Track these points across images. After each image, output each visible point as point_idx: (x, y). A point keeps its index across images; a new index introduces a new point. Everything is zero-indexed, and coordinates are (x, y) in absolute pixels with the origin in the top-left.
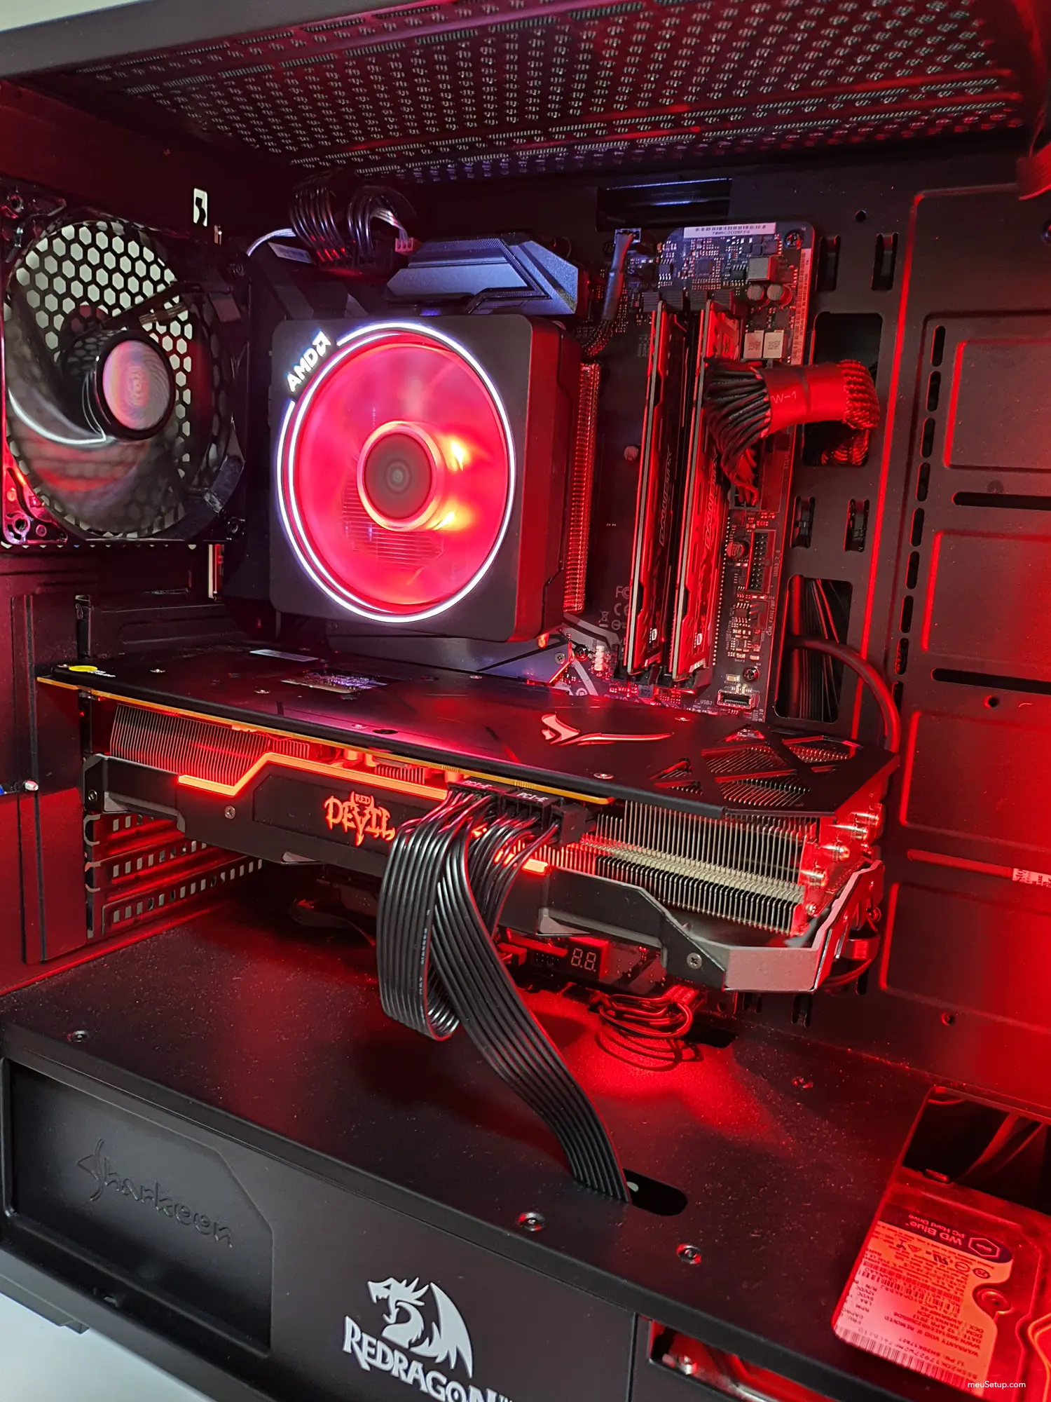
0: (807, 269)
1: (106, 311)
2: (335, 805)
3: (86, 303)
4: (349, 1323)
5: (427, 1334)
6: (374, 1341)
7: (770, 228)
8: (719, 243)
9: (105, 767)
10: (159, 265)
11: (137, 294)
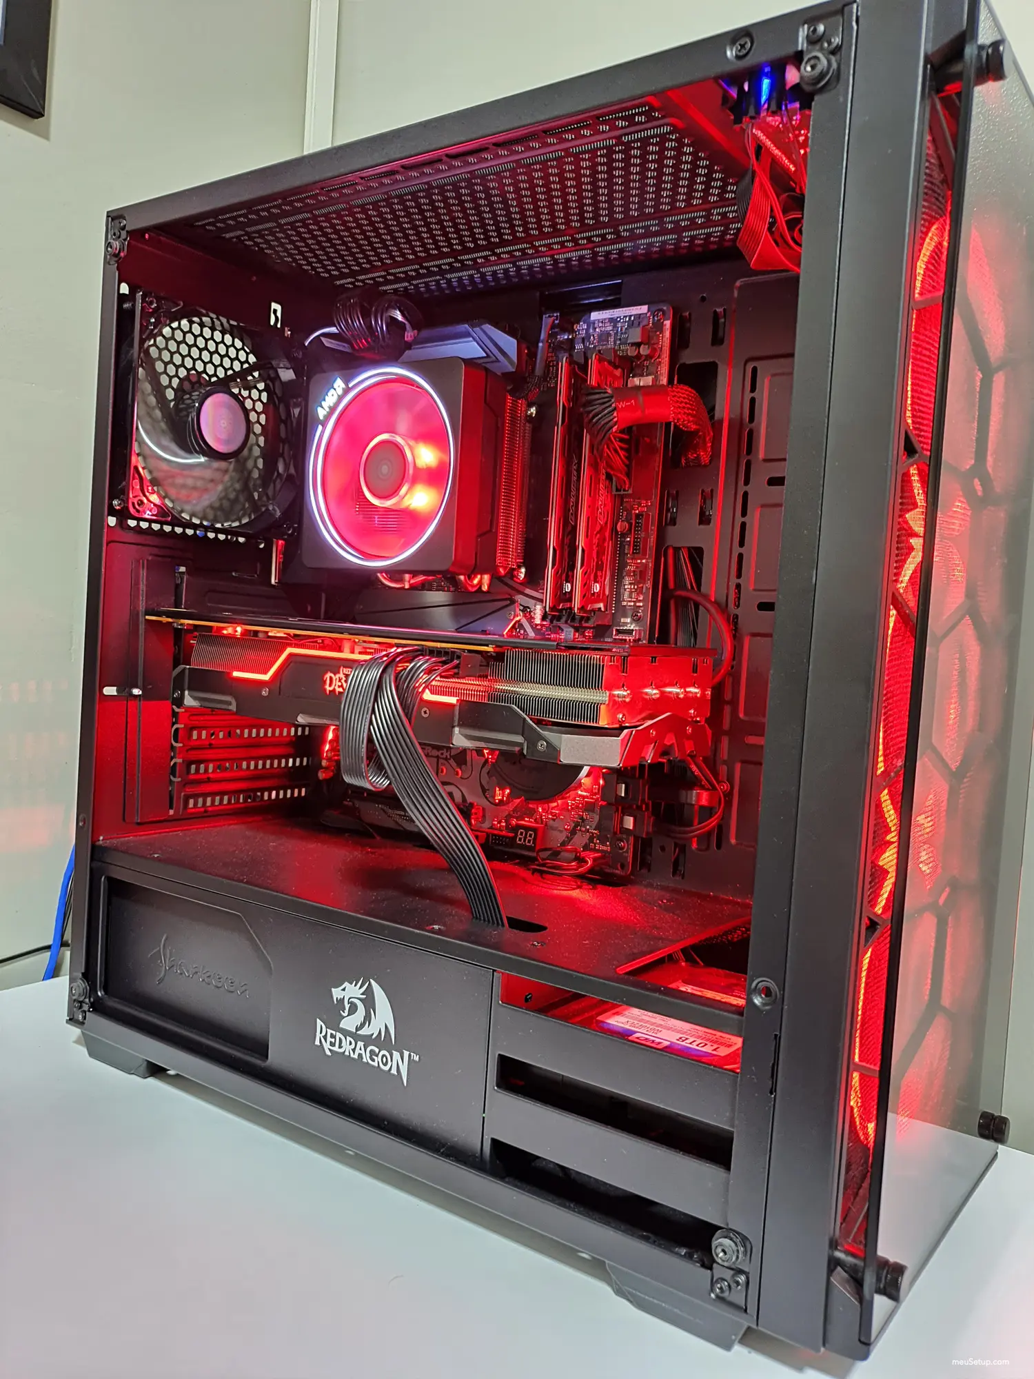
0: (667, 334)
2: (331, 678)
3: (194, 372)
4: (319, 1023)
5: (367, 1018)
6: (334, 1032)
7: (644, 309)
8: (613, 321)
9: (187, 672)
10: (245, 351)
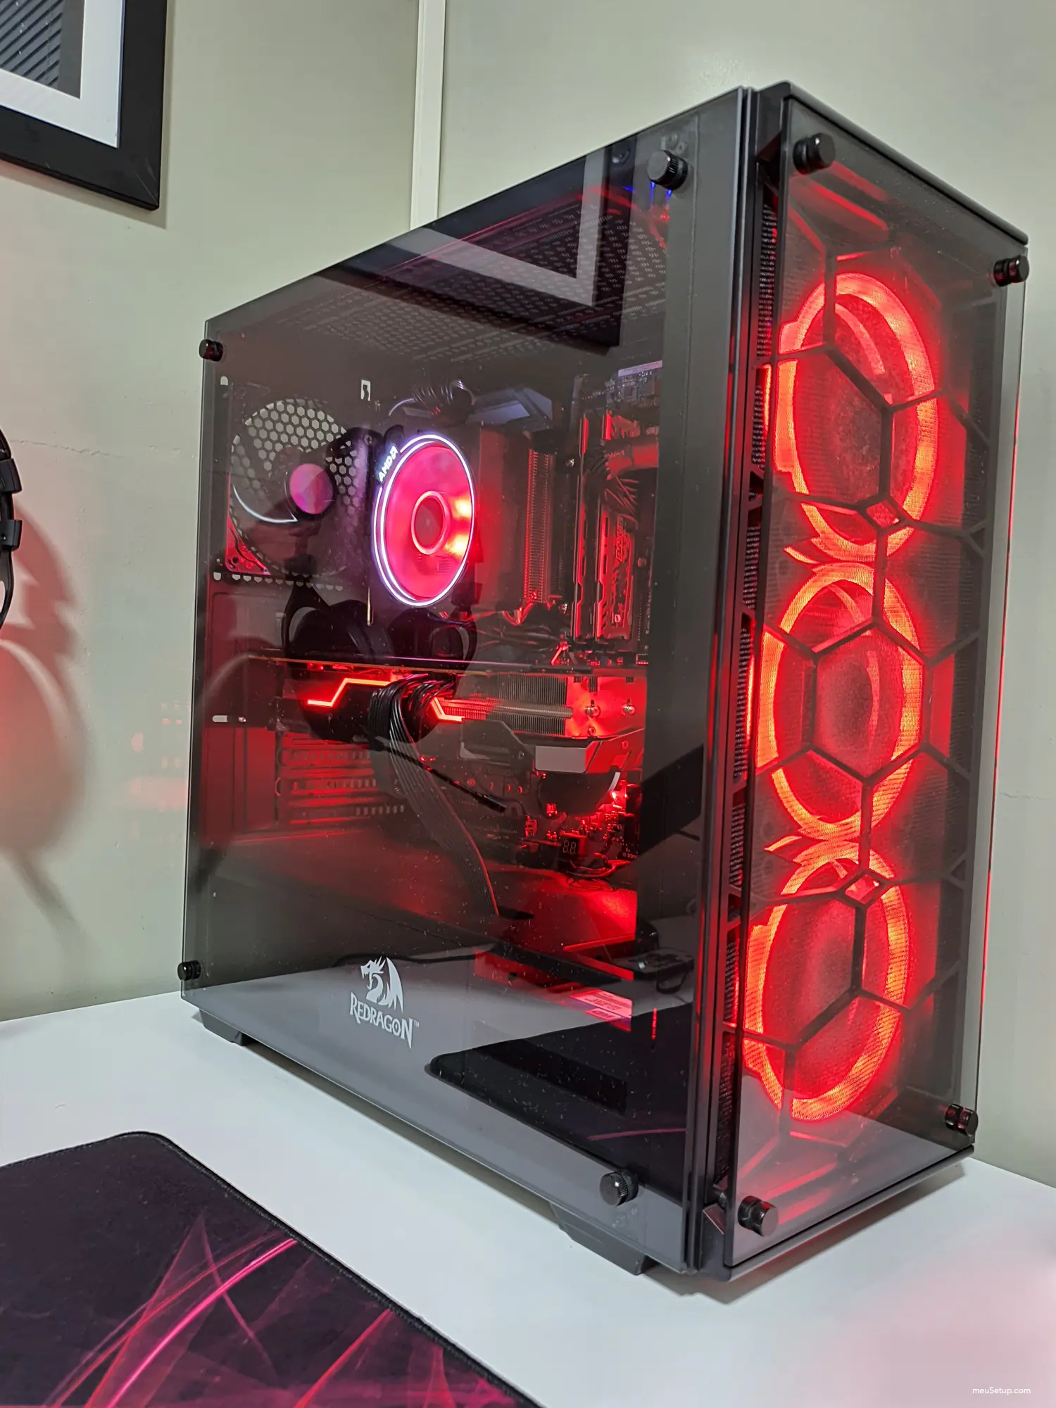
1: (302, 450)
3: (290, 446)
4: (353, 996)
5: (385, 991)
6: (362, 1004)
7: (659, 364)
8: (636, 376)
10: (337, 424)
11: (322, 441)
